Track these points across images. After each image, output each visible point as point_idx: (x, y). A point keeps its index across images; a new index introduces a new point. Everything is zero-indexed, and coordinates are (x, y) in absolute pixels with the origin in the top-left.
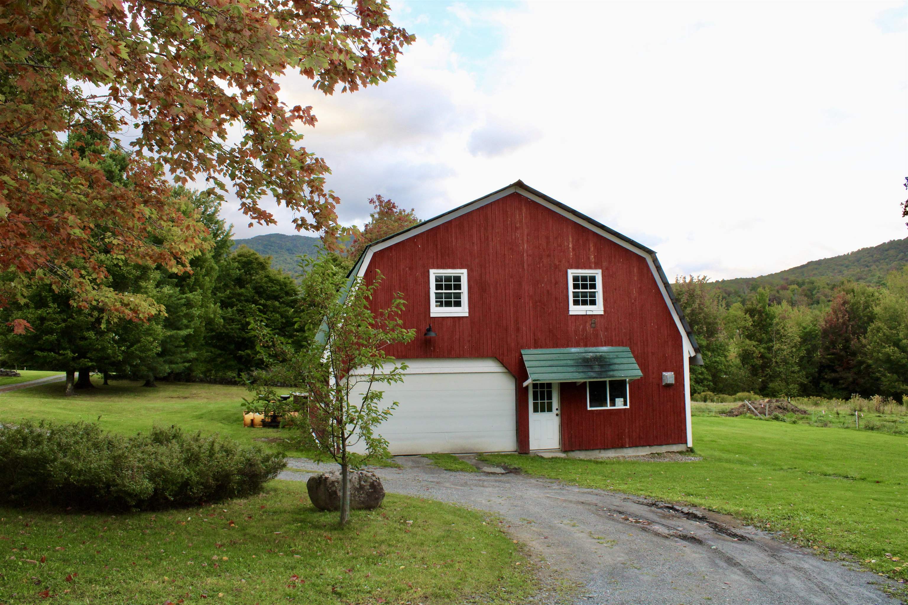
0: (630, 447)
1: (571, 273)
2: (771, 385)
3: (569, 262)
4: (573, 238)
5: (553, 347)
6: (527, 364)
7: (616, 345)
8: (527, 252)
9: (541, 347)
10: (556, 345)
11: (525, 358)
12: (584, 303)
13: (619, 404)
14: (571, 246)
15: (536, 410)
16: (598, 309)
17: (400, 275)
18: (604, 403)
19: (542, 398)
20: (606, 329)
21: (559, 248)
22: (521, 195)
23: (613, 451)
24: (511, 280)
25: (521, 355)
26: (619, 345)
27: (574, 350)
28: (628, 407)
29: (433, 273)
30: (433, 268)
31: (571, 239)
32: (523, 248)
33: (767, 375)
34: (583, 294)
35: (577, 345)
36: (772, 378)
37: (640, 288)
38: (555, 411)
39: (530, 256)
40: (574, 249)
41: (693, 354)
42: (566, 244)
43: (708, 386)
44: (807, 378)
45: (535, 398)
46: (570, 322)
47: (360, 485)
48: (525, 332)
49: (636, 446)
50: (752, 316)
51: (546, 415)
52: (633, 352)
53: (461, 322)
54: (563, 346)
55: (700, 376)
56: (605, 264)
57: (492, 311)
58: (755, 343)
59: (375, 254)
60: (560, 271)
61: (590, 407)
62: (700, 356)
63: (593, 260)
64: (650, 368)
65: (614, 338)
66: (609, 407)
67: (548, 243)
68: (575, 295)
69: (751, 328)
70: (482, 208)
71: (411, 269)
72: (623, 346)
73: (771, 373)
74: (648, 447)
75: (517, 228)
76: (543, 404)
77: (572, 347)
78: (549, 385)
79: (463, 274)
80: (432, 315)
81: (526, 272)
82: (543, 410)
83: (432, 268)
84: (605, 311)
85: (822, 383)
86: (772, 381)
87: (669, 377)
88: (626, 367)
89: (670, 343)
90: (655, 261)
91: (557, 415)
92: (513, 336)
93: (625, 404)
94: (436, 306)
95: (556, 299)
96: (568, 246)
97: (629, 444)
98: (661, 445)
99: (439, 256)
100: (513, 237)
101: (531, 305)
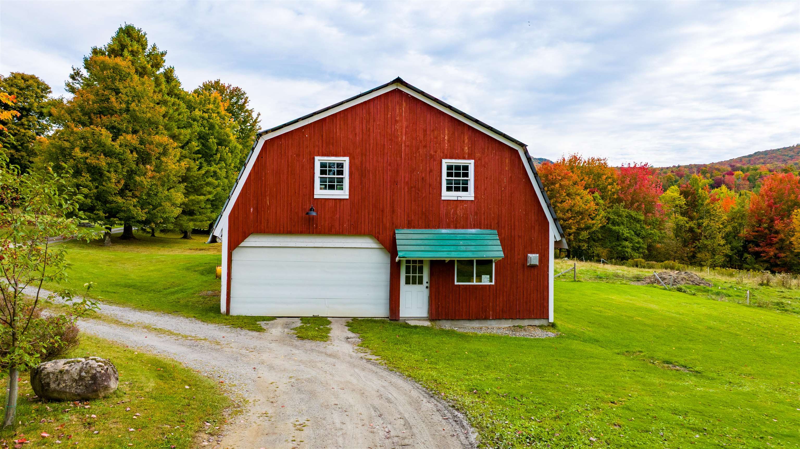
0: (493, 319)
1: (445, 163)
2: (699, 255)
3: (443, 153)
4: (448, 131)
5: (425, 228)
6: (398, 242)
7: (484, 228)
8: (405, 144)
9: (414, 228)
10: (428, 226)
11: (397, 236)
12: (457, 189)
13: (486, 281)
14: (446, 138)
15: (407, 282)
16: (469, 195)
17: (288, 161)
18: (470, 280)
19: (414, 272)
20: (476, 214)
21: (435, 140)
22: (402, 91)
23: (477, 321)
24: (389, 168)
25: (394, 234)
26: (487, 228)
27: (444, 231)
28: (493, 283)
29: (318, 160)
30: (319, 155)
31: (447, 132)
32: (402, 139)
33: (696, 246)
34: (456, 182)
35: (448, 227)
36: (699, 249)
37: (511, 177)
38: (425, 284)
39: (408, 146)
40: (449, 141)
41: (558, 238)
42: (442, 136)
43: (643, 253)
44: (732, 250)
45: (408, 272)
46: (442, 206)
47: (80, 376)
48: (399, 214)
49: (500, 319)
50: (686, 197)
51: (417, 287)
52: (499, 234)
53: (342, 203)
54: (434, 227)
55: (636, 245)
56: (478, 155)
57: (370, 194)
58: (686, 219)
59: (266, 142)
60: (434, 160)
61: (457, 282)
62: (564, 241)
63: (467, 151)
64: (516, 249)
65: (483, 221)
66: (475, 283)
67: (425, 135)
68: (449, 182)
69: (684, 206)
70: (365, 103)
71: (298, 155)
72: (491, 229)
73: (699, 245)
74: (511, 320)
75: (396, 121)
76: (414, 278)
77: (443, 228)
78: (421, 262)
79: (346, 161)
80: (315, 197)
81: (403, 161)
82: (414, 283)
83: (317, 156)
84: (475, 197)
85: (746, 255)
86: (700, 252)
87: (534, 258)
88: (490, 248)
89: (537, 228)
90: (526, 153)
91: (427, 287)
92: (388, 217)
93: (491, 281)
94: (321, 189)
95: (430, 185)
96: (444, 138)
97: (493, 317)
98: (523, 319)
99: (324, 145)
100: (393, 130)
101: (406, 190)
